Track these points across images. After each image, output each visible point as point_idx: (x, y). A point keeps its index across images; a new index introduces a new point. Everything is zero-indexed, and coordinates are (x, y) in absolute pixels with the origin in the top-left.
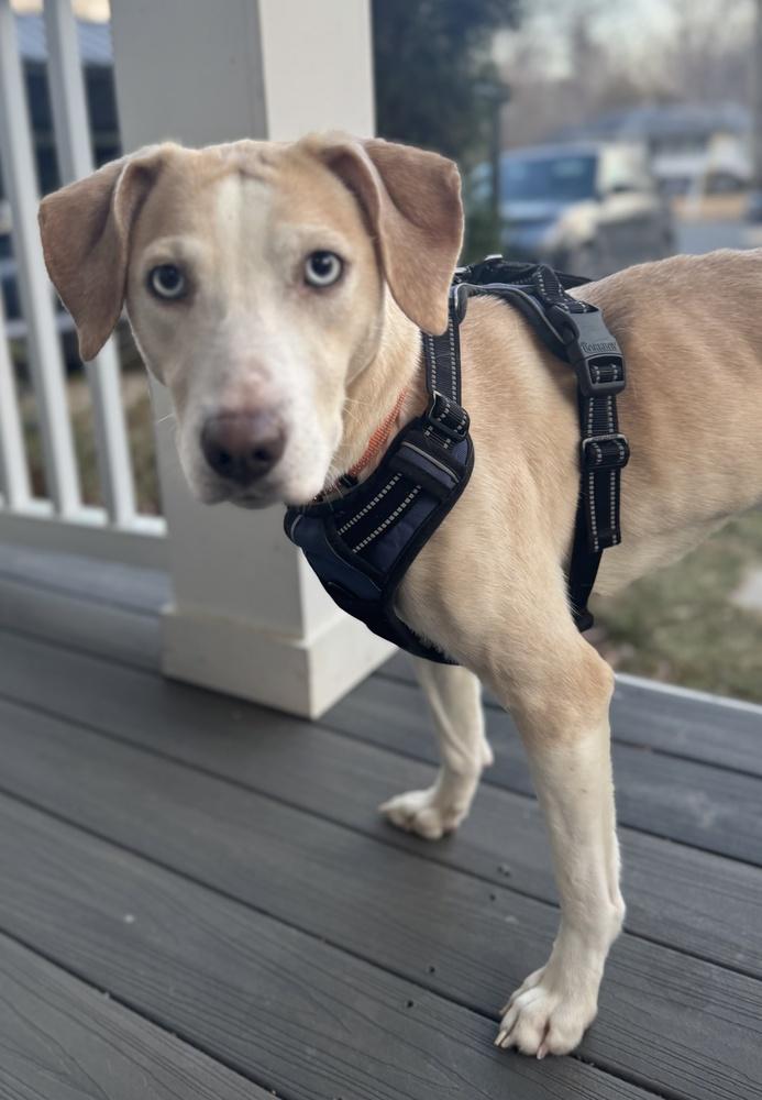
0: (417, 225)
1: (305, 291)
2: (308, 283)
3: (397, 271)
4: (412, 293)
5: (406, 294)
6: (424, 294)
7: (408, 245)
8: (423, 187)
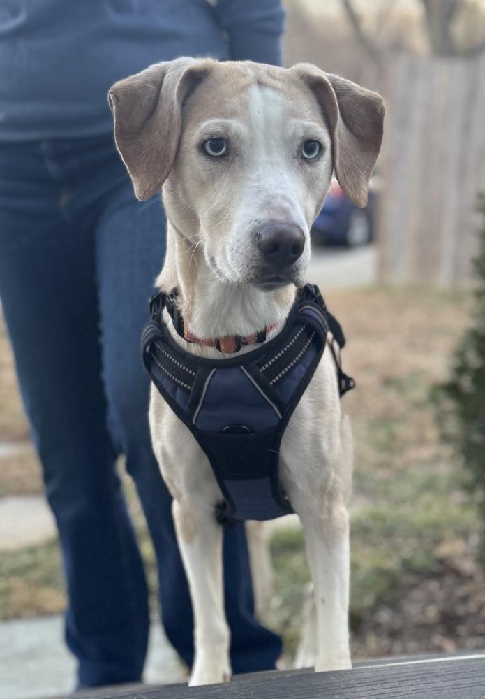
0: (356, 136)
1: (301, 161)
2: (303, 157)
3: (341, 162)
4: (348, 178)
5: (345, 179)
6: (356, 180)
7: (349, 147)
8: (362, 111)
